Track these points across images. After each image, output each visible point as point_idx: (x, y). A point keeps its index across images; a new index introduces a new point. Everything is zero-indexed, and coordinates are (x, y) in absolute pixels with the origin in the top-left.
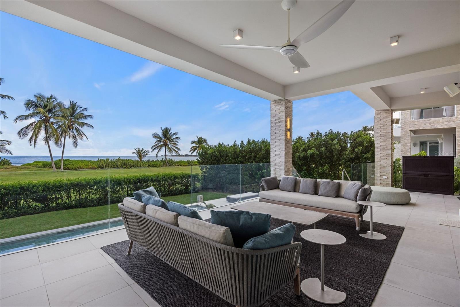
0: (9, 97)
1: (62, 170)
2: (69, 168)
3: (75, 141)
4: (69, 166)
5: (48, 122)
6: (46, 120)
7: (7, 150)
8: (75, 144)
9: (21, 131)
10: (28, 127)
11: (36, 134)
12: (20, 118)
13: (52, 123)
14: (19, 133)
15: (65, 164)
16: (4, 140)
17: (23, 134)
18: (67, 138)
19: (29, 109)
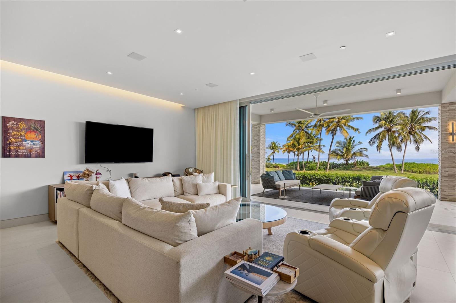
0: (361, 118)
1: (403, 172)
2: (414, 171)
3: (417, 145)
4: (413, 169)
5: (390, 131)
6: (389, 130)
7: (366, 155)
8: (418, 148)
9: (371, 141)
10: (376, 137)
11: (381, 142)
12: (370, 131)
13: (393, 132)
14: (370, 142)
15: (410, 167)
16: (363, 148)
17: (372, 143)
18: (408, 142)
19: (376, 123)
